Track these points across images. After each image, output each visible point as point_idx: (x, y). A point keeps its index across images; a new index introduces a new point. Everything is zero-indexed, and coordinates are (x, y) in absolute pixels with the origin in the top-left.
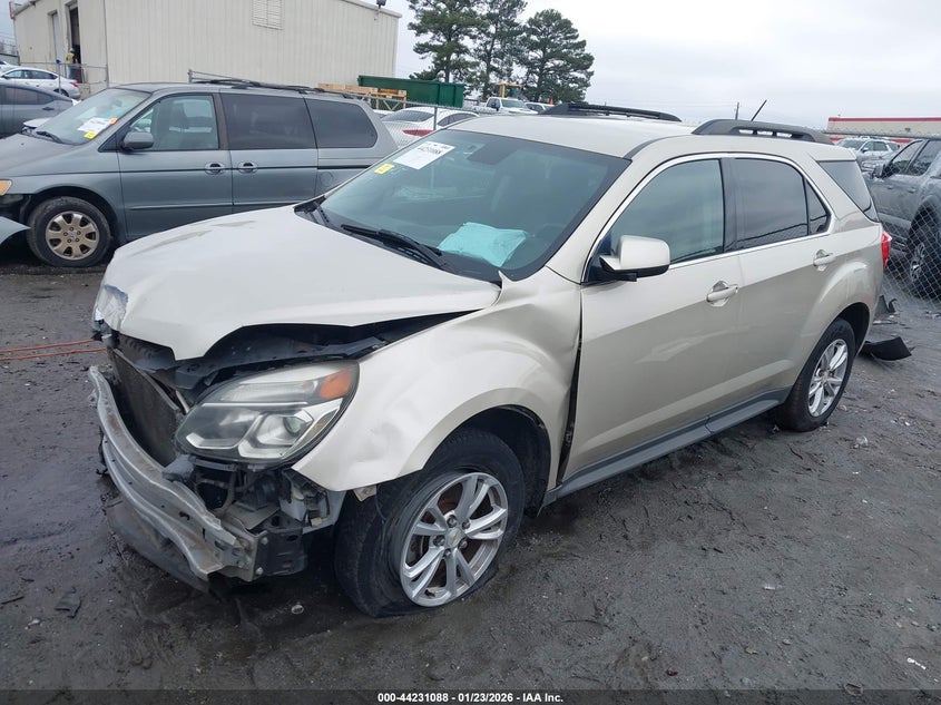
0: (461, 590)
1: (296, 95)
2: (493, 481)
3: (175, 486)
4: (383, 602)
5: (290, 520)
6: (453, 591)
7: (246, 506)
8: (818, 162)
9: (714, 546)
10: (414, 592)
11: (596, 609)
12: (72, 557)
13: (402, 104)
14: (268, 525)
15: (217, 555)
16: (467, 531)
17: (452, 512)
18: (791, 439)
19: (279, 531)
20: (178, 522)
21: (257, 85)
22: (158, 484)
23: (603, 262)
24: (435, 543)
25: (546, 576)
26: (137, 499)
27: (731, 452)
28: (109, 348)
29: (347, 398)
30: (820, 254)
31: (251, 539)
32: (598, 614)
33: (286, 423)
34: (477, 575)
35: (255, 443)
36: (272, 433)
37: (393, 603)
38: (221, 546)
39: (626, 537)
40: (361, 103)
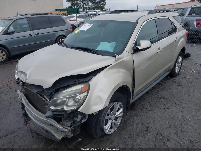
0: (116, 128)
1: (46, 16)
2: (120, 103)
3: (49, 119)
4: (100, 135)
5: (78, 122)
6: (114, 129)
7: (66, 120)
8: (173, 17)
9: (166, 107)
10: (107, 132)
11: (146, 127)
12: (22, 137)
13: (66, 15)
14: (73, 124)
15: (62, 134)
16: (116, 115)
17: (112, 112)
18: (173, 79)
19: (76, 125)
20: (50, 127)
21: (36, 14)
22: (44, 119)
23: (137, 48)
24: (109, 120)
25: (133, 121)
26: (39, 123)
27: (162, 84)
28: (22, 86)
29: (88, 91)
30: (176, 38)
31: (70, 128)
32: (147, 129)
33: (74, 100)
34: (118, 124)
35: (67, 106)
36: (71, 103)
37: (102, 135)
38: (62, 131)
39: (147, 108)
40: (61, 15)
